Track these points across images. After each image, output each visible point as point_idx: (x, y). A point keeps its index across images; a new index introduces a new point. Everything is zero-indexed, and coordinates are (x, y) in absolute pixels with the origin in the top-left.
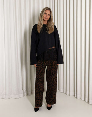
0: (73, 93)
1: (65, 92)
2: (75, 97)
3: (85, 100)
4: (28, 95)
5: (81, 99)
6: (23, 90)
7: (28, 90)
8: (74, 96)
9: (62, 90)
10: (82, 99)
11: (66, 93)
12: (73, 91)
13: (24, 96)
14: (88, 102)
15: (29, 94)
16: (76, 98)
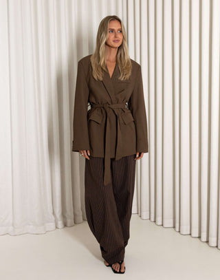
0: (172, 220)
1: (153, 219)
2: (177, 230)
3: (200, 237)
4: (65, 225)
5: (190, 234)
6: (54, 213)
7: (66, 215)
8: (174, 227)
9: (145, 215)
10: (193, 235)
11: (155, 221)
12: (172, 217)
13: (56, 228)
14: (207, 242)
15: (68, 225)
16: (179, 232)
